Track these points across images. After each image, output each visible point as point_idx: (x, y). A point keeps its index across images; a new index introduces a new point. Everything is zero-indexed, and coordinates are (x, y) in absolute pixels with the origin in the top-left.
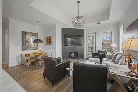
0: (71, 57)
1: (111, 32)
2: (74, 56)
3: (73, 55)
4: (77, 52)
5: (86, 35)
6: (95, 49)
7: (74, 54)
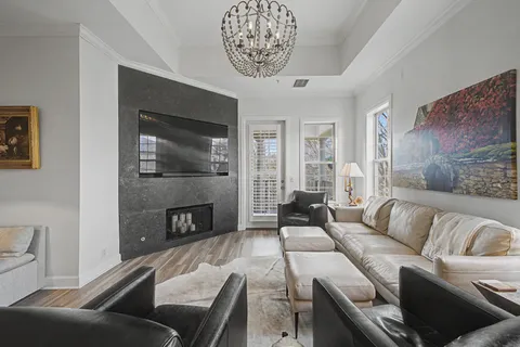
0: (179, 234)
1: (334, 124)
2: (193, 228)
3: (184, 222)
4: (210, 207)
5: (248, 127)
6: (283, 188)
7: (190, 216)
